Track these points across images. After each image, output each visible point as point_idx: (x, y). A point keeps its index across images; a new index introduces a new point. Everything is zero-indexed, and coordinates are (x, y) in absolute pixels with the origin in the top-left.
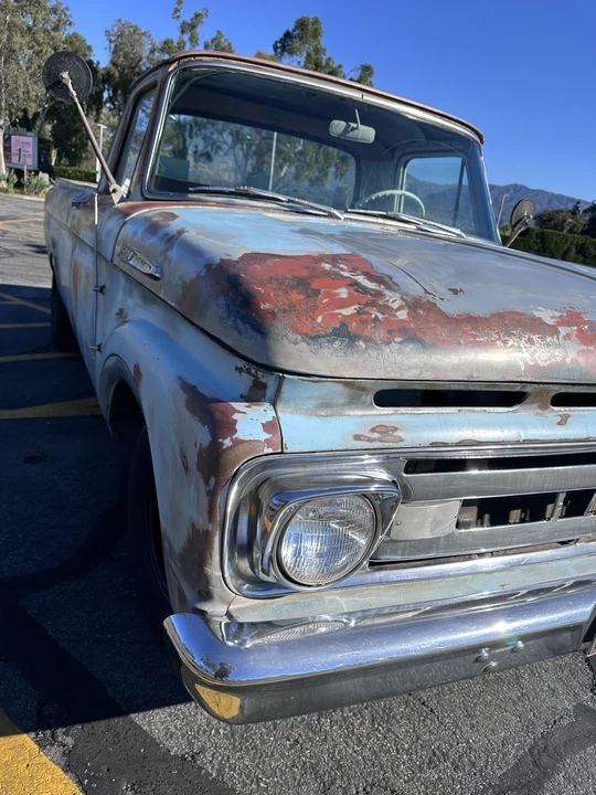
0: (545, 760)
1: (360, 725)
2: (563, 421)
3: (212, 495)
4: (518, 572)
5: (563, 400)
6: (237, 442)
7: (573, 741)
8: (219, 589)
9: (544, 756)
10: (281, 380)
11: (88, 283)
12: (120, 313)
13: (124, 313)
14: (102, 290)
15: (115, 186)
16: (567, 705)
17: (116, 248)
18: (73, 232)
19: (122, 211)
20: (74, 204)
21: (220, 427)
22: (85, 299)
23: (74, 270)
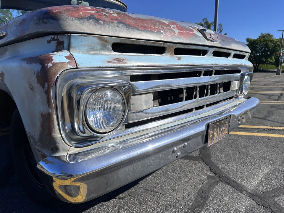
1: (136, 207)
2: (179, 59)
3: (47, 93)
6: (54, 64)
7: (211, 186)
8: (61, 144)
9: (203, 194)
10: (70, 37)
16: (205, 177)
21: (45, 61)
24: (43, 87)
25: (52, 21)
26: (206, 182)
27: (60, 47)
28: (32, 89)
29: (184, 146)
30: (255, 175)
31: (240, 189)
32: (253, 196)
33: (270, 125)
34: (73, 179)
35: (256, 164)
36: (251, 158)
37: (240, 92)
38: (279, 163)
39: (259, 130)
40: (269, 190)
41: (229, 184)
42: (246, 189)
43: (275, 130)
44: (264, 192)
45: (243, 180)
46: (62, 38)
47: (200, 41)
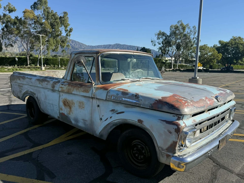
2: (209, 114)
3: (178, 135)
4: (206, 140)
5: (209, 110)
6: (181, 126)
7: (217, 170)
8: (177, 151)
9: (214, 174)
10: (183, 116)
11: (83, 105)
12: (113, 110)
13: (115, 110)
14: (98, 106)
15: (93, 82)
16: (212, 166)
17: (108, 97)
18: (63, 91)
19: (101, 88)
20: (62, 84)
21: (178, 125)
22: (81, 108)
23: (64, 101)
24: (178, 133)
25: (177, 110)
26: (213, 168)
27: (179, 119)
28: (171, 133)
30: (238, 165)
31: (231, 172)
32: (238, 175)
34: (184, 164)
35: (238, 159)
36: (235, 156)
37: (229, 119)
41: (226, 169)
42: (234, 172)
45: (232, 168)
46: (180, 116)
47: (217, 104)
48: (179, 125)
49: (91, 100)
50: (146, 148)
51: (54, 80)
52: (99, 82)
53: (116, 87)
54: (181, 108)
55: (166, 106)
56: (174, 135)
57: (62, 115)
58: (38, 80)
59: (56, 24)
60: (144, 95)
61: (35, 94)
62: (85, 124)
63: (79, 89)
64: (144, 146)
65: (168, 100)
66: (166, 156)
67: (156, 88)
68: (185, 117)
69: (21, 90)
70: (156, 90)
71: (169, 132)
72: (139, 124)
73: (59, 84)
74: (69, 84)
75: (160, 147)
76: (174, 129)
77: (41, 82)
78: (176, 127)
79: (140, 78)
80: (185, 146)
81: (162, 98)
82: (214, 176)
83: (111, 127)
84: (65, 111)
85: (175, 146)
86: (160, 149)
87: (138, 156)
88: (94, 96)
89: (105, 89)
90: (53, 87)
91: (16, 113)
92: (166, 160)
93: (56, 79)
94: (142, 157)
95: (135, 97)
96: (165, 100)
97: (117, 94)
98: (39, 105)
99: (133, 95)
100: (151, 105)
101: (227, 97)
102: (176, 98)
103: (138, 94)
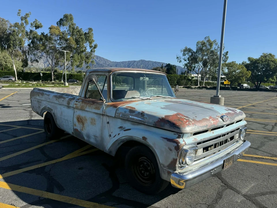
0: (220, 194)
2: (213, 133)
3: (178, 153)
4: (210, 159)
5: (213, 130)
6: (181, 144)
7: (223, 190)
8: (177, 168)
10: (183, 134)
11: (95, 121)
12: (121, 127)
13: (123, 127)
14: (108, 123)
15: (104, 100)
16: (219, 186)
17: (116, 114)
18: (77, 108)
19: (111, 106)
20: (76, 101)
21: (177, 143)
22: (93, 125)
23: (78, 118)
24: (177, 151)
25: (178, 129)
26: (221, 188)
27: (179, 137)
28: (171, 150)
29: (215, 170)
30: (247, 186)
31: (238, 192)
32: (245, 196)
33: (260, 155)
34: (184, 181)
35: (248, 180)
36: (245, 177)
37: (239, 139)
38: (261, 181)
39: (252, 158)
40: (253, 194)
41: (233, 190)
42: (241, 193)
43: (263, 158)
44: (250, 195)
45: (240, 188)
46: (181, 134)
47: (222, 123)
48: (179, 142)
49: (102, 117)
50: (151, 165)
51: (70, 97)
52: (110, 99)
53: (125, 105)
54: (181, 127)
55: (168, 124)
56: (174, 152)
57: (76, 130)
58: (55, 96)
59: (81, 40)
60: (150, 113)
61: (52, 110)
62: (96, 140)
63: (92, 106)
64: (149, 163)
65: (170, 119)
66: (167, 173)
67: (163, 107)
68: (185, 136)
69: (39, 105)
70: (162, 108)
71: (170, 150)
72: (143, 141)
73: (74, 100)
74: (83, 101)
75: (162, 164)
76: (174, 147)
77: (57, 99)
78: (176, 145)
79: (151, 96)
80: (185, 163)
81: (165, 116)
82: (220, 196)
83: (119, 144)
84: (79, 127)
85: (175, 163)
86: (162, 166)
87: (144, 173)
88: (104, 113)
89: (115, 106)
90: (69, 103)
91: (35, 128)
92: (168, 177)
93: (72, 96)
94: (148, 173)
95: (140, 115)
96: (167, 119)
97: (125, 112)
98: (55, 121)
99: (139, 113)
100: (154, 123)
101: (235, 117)
102: (178, 117)
103: (143, 112)
